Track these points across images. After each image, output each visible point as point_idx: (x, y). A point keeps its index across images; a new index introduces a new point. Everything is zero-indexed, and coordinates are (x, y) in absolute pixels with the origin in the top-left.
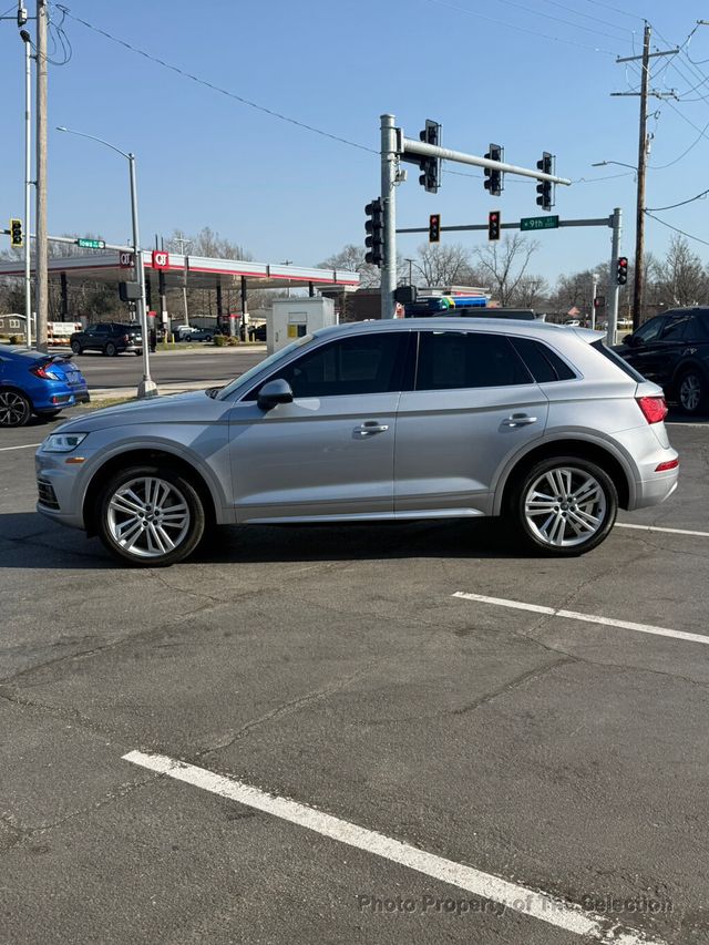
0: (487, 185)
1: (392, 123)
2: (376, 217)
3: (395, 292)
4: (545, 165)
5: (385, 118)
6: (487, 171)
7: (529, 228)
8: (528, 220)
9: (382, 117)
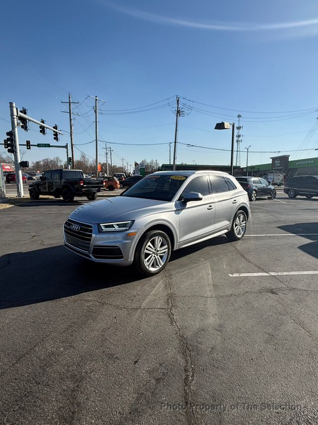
0: (41, 131)
1: (14, 105)
2: (11, 136)
3: (20, 163)
4: (55, 127)
5: (11, 104)
6: (41, 127)
7: (40, 147)
8: (40, 144)
9: (10, 103)
